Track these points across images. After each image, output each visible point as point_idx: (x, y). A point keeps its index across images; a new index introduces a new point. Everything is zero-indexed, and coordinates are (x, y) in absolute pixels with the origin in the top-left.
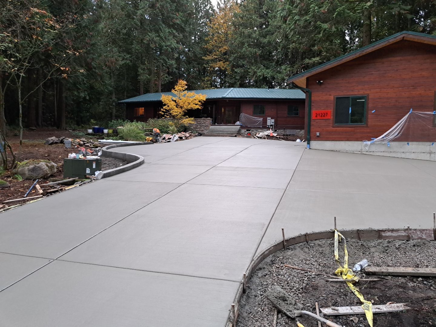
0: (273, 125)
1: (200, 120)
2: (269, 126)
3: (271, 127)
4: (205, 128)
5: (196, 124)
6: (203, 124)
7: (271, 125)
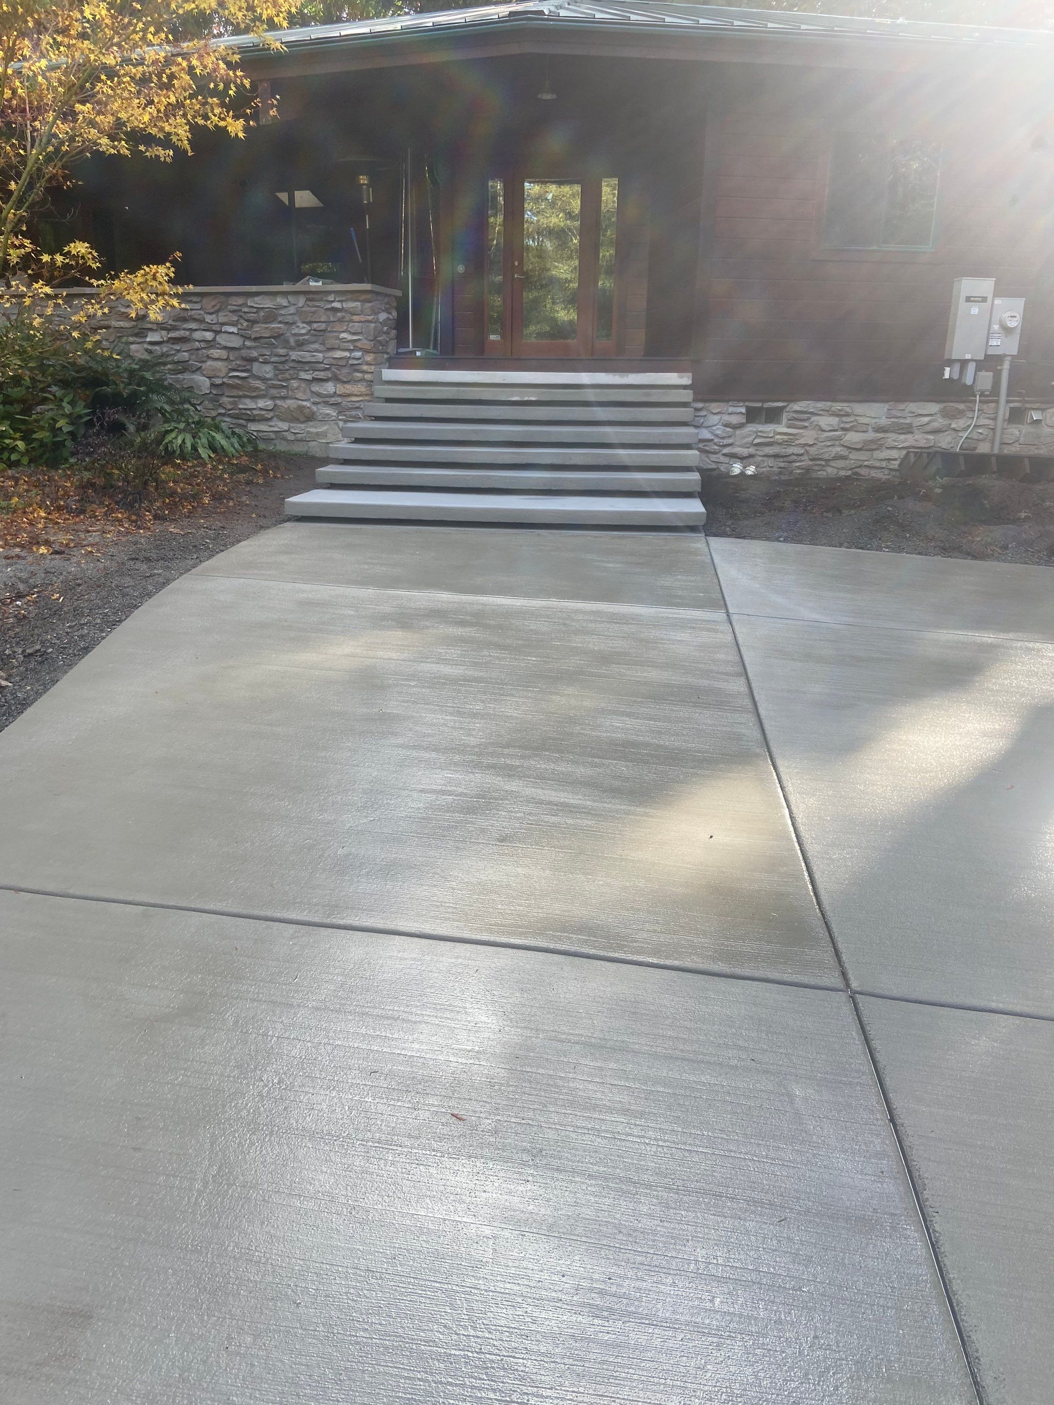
0: (999, 359)
1: (267, 303)
2: (964, 363)
3: (985, 380)
4: (330, 387)
5: (236, 342)
6: (300, 345)
7: (990, 362)
